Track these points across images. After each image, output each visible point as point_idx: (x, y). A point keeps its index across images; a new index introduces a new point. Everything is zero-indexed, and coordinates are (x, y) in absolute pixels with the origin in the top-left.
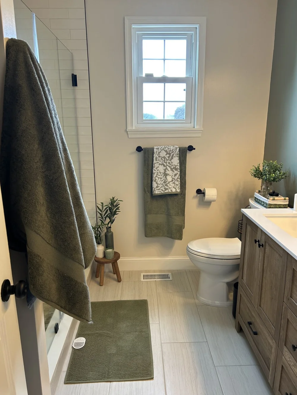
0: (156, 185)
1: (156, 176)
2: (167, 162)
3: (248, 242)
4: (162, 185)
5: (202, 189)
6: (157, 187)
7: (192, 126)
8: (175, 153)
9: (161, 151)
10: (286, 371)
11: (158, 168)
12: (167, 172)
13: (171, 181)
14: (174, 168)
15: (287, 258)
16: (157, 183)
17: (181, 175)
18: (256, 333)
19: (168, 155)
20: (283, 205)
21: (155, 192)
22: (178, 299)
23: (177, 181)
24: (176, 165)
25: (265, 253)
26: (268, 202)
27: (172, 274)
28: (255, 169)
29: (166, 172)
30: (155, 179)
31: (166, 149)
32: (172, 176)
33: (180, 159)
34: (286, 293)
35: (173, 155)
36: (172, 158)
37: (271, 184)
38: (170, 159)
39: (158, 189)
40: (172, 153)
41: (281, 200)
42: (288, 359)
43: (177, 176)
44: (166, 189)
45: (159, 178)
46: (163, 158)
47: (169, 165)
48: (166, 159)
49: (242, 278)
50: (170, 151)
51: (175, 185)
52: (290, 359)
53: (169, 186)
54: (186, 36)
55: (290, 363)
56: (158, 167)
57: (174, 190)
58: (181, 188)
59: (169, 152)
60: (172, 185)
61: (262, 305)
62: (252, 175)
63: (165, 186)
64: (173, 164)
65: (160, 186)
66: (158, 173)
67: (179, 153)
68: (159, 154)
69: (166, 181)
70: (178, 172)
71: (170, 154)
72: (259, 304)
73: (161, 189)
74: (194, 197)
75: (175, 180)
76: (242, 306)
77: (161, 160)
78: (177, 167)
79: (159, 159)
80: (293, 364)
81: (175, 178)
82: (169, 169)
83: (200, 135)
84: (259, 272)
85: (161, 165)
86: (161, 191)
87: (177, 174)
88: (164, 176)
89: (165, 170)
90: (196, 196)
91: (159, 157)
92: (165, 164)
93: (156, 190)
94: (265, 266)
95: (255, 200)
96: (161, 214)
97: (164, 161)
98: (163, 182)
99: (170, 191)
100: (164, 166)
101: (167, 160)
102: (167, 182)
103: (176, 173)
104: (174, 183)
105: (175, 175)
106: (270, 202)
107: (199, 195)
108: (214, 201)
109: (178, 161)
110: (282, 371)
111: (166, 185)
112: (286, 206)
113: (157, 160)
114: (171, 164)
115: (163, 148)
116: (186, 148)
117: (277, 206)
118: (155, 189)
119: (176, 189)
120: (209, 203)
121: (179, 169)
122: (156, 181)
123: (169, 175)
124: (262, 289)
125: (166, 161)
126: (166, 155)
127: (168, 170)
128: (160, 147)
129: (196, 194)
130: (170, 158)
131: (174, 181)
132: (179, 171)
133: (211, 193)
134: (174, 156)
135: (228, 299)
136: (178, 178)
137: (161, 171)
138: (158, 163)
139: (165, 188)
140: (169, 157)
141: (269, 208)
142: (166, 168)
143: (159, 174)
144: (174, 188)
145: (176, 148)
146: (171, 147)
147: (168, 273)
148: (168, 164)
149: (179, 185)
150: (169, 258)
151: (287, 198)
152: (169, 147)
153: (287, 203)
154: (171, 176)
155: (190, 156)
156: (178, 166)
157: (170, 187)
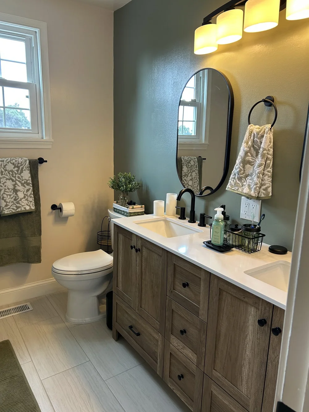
0: (5, 203)
1: (4, 193)
2: (16, 176)
3: (121, 250)
4: (13, 203)
5: (58, 205)
6: (6, 205)
7: (40, 137)
8: (25, 166)
9: (7, 164)
10: (175, 356)
11: (5, 184)
12: (18, 188)
13: (23, 197)
14: (25, 183)
15: (167, 256)
16: (5, 201)
17: (34, 190)
18: (138, 334)
19: (16, 169)
20: (141, 212)
21: (3, 212)
22: (46, 328)
23: (31, 197)
24: (27, 179)
25: (142, 256)
26: (128, 210)
27: (31, 304)
28: (112, 181)
29: (16, 188)
30: (2, 196)
31: (13, 162)
32: (24, 192)
33: (31, 173)
34: (168, 287)
35: (22, 168)
36: (22, 172)
37: (127, 194)
38: (19, 173)
39: (7, 207)
40: (21, 165)
41: (138, 208)
42: (176, 345)
43: (29, 191)
44: (18, 207)
45: (7, 195)
46: (10, 172)
47: (19, 180)
48: (14, 173)
49: (117, 287)
50: (18, 163)
51: (28, 202)
52: (179, 344)
53: (21, 203)
54: (25, 39)
55: (178, 347)
56: (5, 182)
57: (28, 208)
58: (35, 205)
59: (17, 165)
60: (24, 202)
61: (143, 306)
62: (110, 187)
63: (16, 204)
64: (23, 178)
65: (10, 204)
66: (5, 189)
67: (29, 166)
68: (5, 167)
69: (17, 198)
70: (31, 187)
71: (18, 167)
72: (140, 305)
73: (12, 207)
74: (50, 214)
75: (27, 196)
76: (119, 313)
77: (8, 174)
78: (28, 182)
79: (6, 173)
80: (181, 347)
81: (27, 194)
82: (20, 184)
83: (50, 147)
84: (137, 275)
85: (9, 180)
86: (12, 210)
87: (30, 189)
88: (13, 192)
89: (14, 185)
90: (52, 212)
91: (6, 170)
92: (14, 179)
93: (6, 209)
94: (143, 268)
95: (114, 210)
96: (13, 237)
97: (12, 175)
98: (13, 199)
99: (23, 209)
100: (13, 181)
101: (16, 174)
102: (19, 199)
103: (28, 188)
104: (27, 200)
105: (28, 190)
106: (130, 211)
107: (54, 211)
108: (72, 216)
109: (30, 175)
110: (170, 358)
111: (18, 203)
112: (143, 213)
113: (3, 175)
114: (21, 178)
115: (9, 160)
116: (36, 160)
117: (136, 214)
118: (3, 208)
119: (30, 207)
120: (66, 218)
121: (31, 184)
122: (5, 199)
123: (19, 191)
124: (141, 291)
125: (14, 175)
126: (14, 168)
127: (18, 186)
128: (5, 159)
129: (51, 210)
130: (19, 171)
131: (26, 198)
132: (32, 185)
133: (68, 208)
134: (24, 169)
135: (99, 313)
136: (31, 194)
137: (10, 187)
138: (4, 177)
139: (16, 207)
140: (17, 171)
141: (130, 216)
142: (16, 183)
143: (7, 190)
144: (27, 205)
145: (26, 161)
146: (19, 159)
147: (26, 304)
148: (17, 178)
149: (33, 202)
150: (26, 286)
151: (143, 206)
152: (17, 160)
153: (144, 210)
154: (22, 192)
155: (42, 169)
156: (30, 180)
157: (23, 204)
